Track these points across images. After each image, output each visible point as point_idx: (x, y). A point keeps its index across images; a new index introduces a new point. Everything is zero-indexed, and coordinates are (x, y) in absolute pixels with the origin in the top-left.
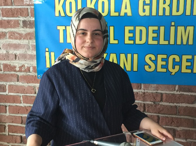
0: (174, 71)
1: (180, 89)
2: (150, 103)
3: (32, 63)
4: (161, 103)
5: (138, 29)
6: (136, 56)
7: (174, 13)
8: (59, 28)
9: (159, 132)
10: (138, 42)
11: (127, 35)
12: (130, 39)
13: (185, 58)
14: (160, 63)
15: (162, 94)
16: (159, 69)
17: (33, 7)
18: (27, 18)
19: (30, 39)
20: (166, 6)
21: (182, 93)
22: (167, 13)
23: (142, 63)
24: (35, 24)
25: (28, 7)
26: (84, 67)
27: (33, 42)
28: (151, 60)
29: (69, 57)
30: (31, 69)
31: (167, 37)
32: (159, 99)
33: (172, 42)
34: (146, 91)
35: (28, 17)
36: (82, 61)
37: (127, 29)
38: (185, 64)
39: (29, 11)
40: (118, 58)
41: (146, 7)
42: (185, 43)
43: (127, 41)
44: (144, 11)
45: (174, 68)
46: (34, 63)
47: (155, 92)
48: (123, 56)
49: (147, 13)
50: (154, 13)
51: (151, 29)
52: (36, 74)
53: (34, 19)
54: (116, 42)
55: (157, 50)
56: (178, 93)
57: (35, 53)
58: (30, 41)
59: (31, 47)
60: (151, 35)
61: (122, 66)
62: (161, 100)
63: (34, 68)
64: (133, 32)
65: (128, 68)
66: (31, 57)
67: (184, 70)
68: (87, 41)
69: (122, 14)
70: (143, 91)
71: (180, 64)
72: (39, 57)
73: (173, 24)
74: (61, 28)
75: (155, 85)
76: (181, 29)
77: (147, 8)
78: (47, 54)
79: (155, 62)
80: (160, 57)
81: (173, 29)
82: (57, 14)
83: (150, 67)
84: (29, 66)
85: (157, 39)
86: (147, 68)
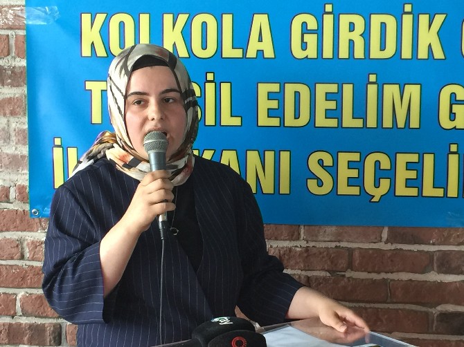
0: (377, 193)
1: (393, 238)
2: (323, 274)
3: (14, 177)
4: (349, 274)
5: (290, 89)
6: (285, 156)
7: (375, 53)
8: (89, 85)
10: (290, 121)
11: (264, 104)
12: (271, 113)
13: (402, 159)
14: (344, 173)
15: (350, 251)
16: (343, 189)
17: (22, 33)
18: (6, 60)
19: (13, 113)
20: (356, 36)
21: (399, 246)
22: (359, 53)
23: (301, 173)
24: (29, 77)
25: (10, 32)
27: (21, 123)
28: (323, 166)
29: (114, 154)
30: (13, 194)
31: (360, 110)
32: (343, 263)
33: (372, 122)
34: (311, 244)
35: (9, 57)
36: (143, 166)
37: (264, 89)
38: (402, 174)
39: (12, 42)
40: (243, 162)
41: (307, 38)
42: (401, 124)
43: (263, 120)
44: (304, 46)
45: (377, 185)
46: (23, 178)
47: (333, 245)
48: (253, 157)
49: (312, 52)
50: (328, 53)
51: (322, 89)
52: (27, 207)
53: (24, 63)
54: (237, 121)
55: (337, 140)
56: (389, 247)
57: (24, 150)
58: (12, 119)
59: (13, 134)
60: (322, 105)
61: (251, 181)
62: (351, 266)
63: (21, 189)
64: (279, 96)
65: (268, 188)
66: (14, 162)
67: (401, 190)
69: (251, 53)
70: (304, 244)
71: (391, 174)
72: (38, 162)
73: (373, 78)
74: (95, 87)
75: (334, 229)
76: (391, 91)
77: (311, 39)
78: (58, 153)
79: (333, 171)
80: (344, 158)
81: (372, 90)
82: (86, 52)
83: (320, 184)
84: (7, 185)
85: (336, 113)
86: (312, 184)
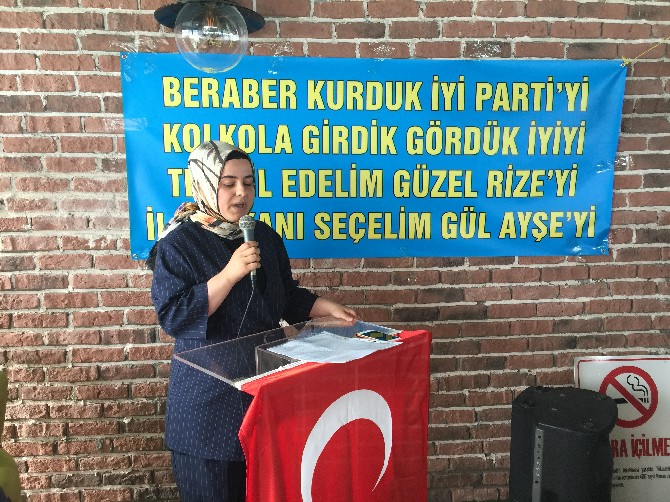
0: (357, 237)
1: (367, 265)
2: (324, 288)
3: (119, 233)
4: (340, 288)
5: (302, 173)
6: (300, 216)
7: (355, 151)
8: (170, 171)
9: (345, 312)
10: (303, 193)
11: (287, 183)
12: (290, 189)
13: (372, 216)
14: (337, 226)
15: (341, 274)
16: (337, 236)
17: (121, 136)
18: (110, 154)
19: (117, 190)
20: (343, 140)
21: (371, 270)
22: (345, 150)
23: (310, 226)
24: (128, 165)
25: (113, 135)
26: (228, 232)
27: (123, 197)
28: (324, 222)
29: (199, 217)
30: (119, 244)
31: (346, 187)
32: (337, 280)
33: (353, 194)
34: (317, 271)
35: (113, 153)
36: (224, 225)
37: (286, 173)
38: (373, 225)
39: (115, 142)
40: (273, 220)
41: (313, 140)
42: (371, 195)
43: (287, 193)
44: (311, 146)
45: (357, 232)
46: (126, 233)
47: (331, 271)
48: (280, 217)
49: (316, 149)
50: (326, 150)
51: (323, 173)
52: (129, 253)
53: (124, 156)
54: (269, 194)
55: (332, 205)
56: (365, 270)
57: (126, 215)
58: (117, 194)
59: (117, 204)
60: (323, 183)
61: (279, 231)
62: (341, 284)
63: (125, 241)
64: (296, 178)
65: (289, 235)
66: (120, 223)
67: (372, 235)
68: (238, 194)
69: (278, 150)
70: (313, 270)
71: (366, 226)
72: (137, 224)
73: (353, 166)
74: (175, 173)
75: (331, 260)
76: (365, 174)
77: (315, 141)
78: (150, 216)
79: (330, 224)
80: (337, 217)
81: (353, 173)
82: (168, 149)
83: (322, 232)
84: (115, 238)
85: (331, 188)
86: (317, 233)
